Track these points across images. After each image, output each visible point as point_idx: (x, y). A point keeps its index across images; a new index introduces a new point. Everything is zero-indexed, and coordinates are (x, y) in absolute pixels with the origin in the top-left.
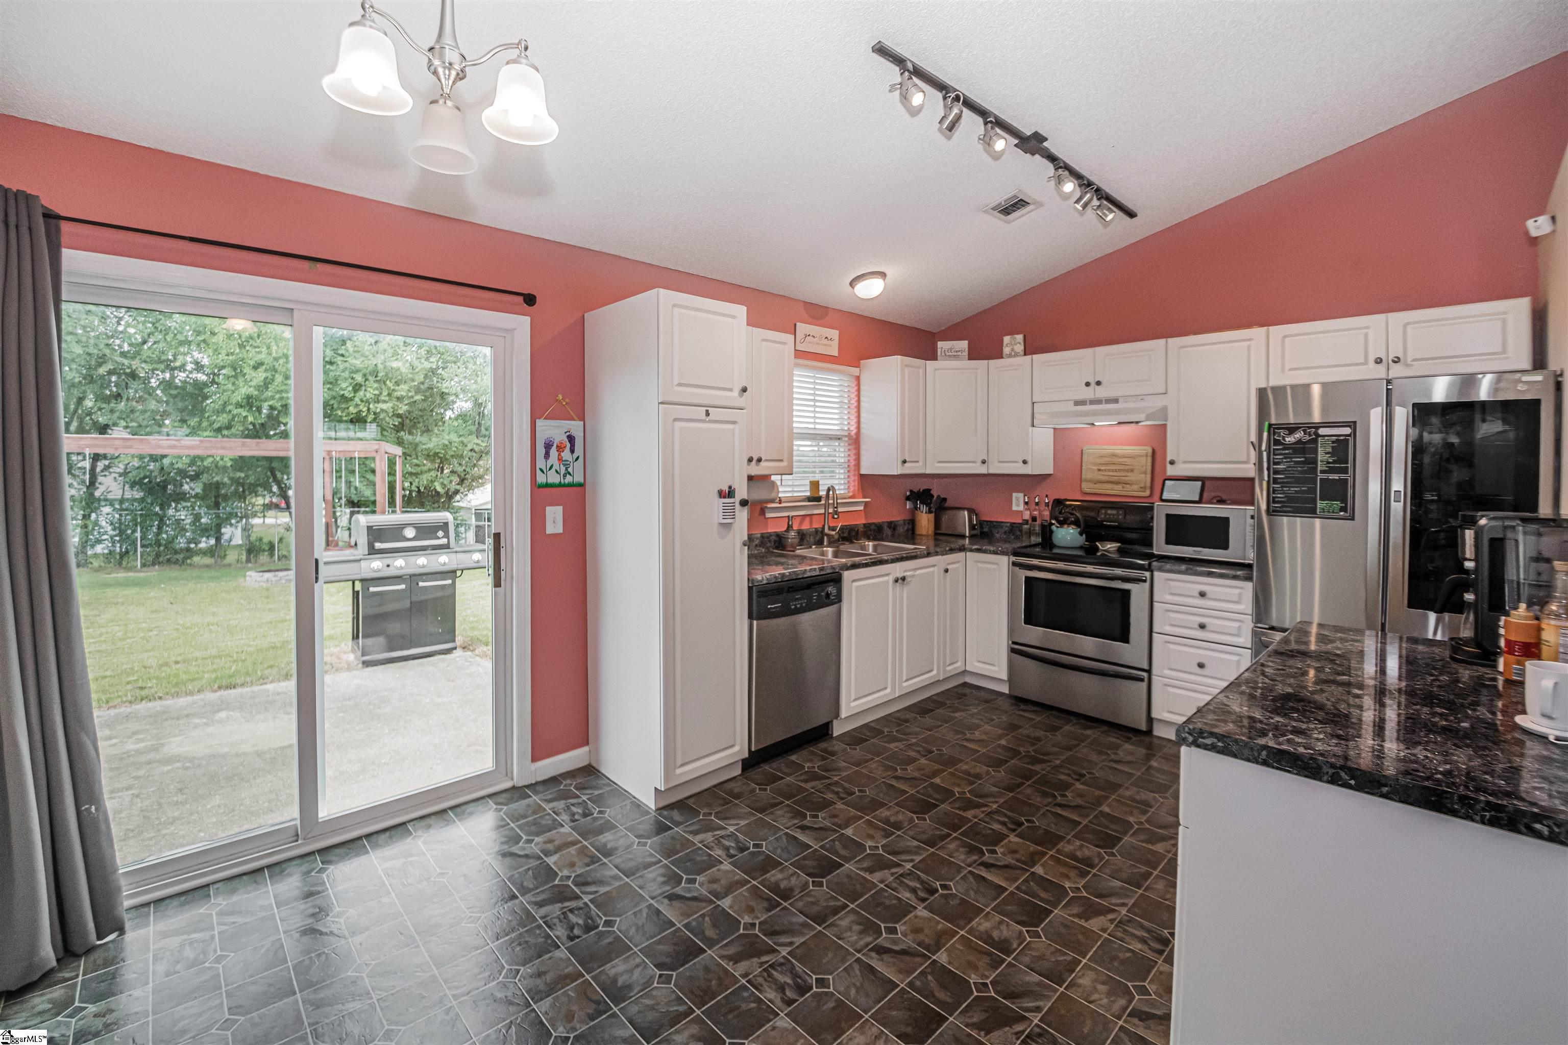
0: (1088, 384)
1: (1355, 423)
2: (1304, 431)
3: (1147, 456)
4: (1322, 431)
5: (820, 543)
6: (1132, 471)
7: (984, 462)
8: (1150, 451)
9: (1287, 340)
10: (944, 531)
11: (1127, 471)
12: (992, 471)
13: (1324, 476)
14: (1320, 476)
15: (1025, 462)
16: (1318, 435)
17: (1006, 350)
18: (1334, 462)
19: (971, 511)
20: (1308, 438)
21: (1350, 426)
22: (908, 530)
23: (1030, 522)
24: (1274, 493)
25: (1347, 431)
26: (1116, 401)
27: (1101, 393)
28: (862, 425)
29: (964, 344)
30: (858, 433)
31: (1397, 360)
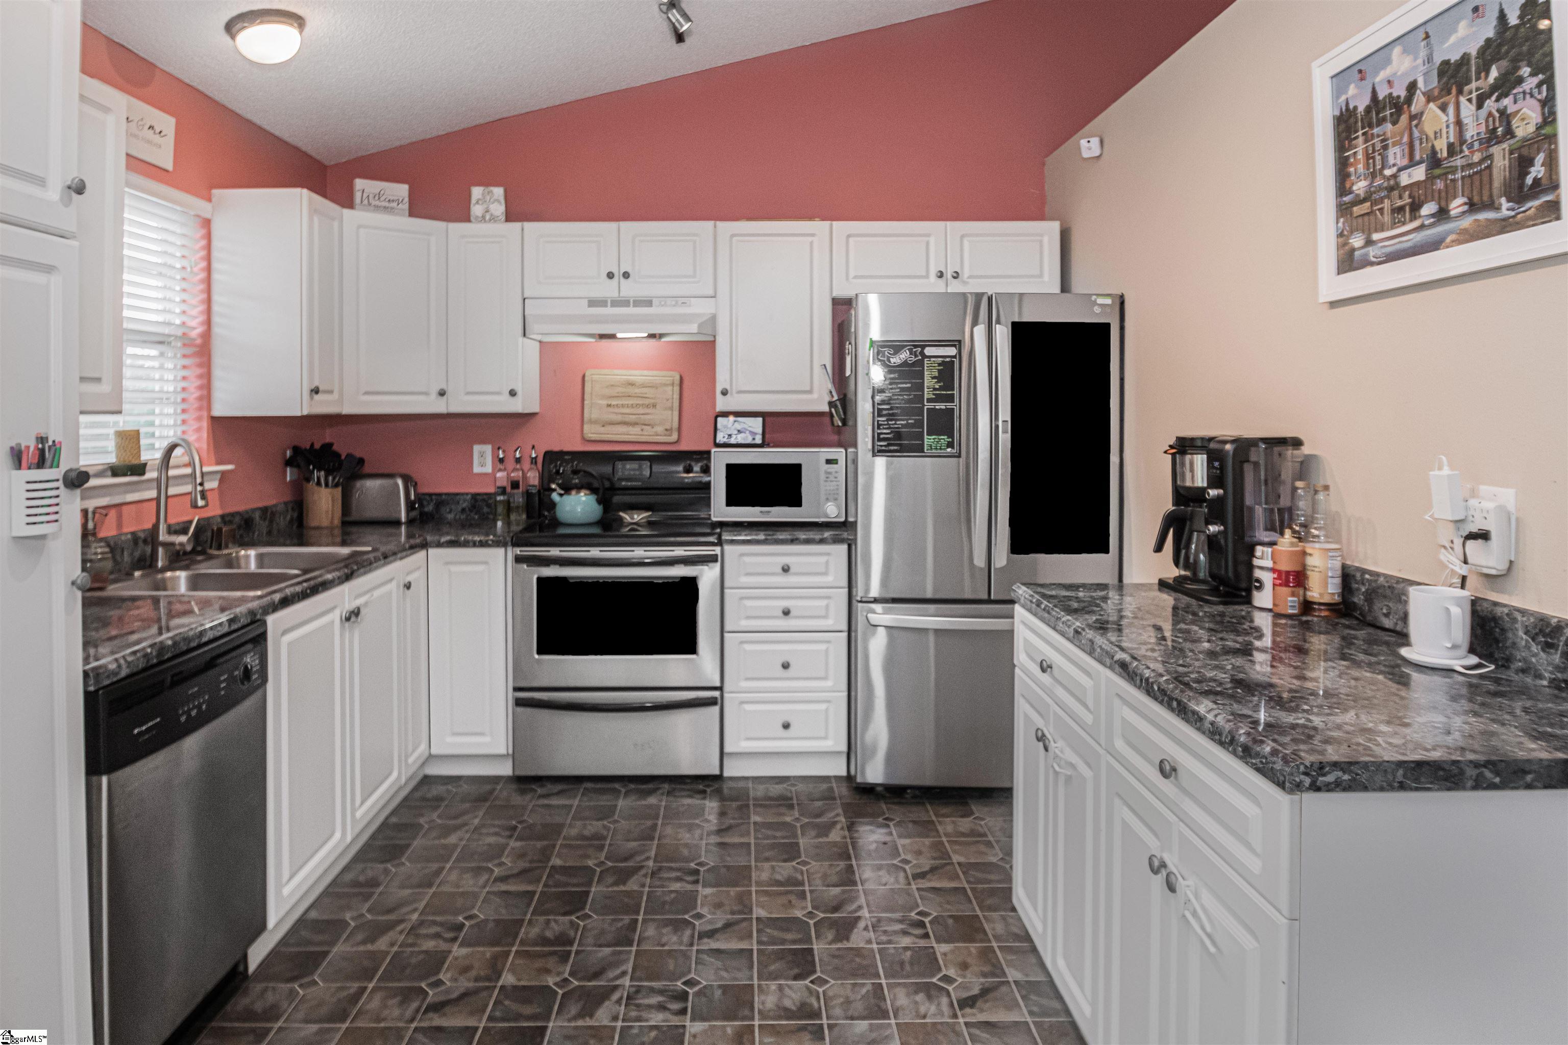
0: (610, 275)
1: (960, 341)
2: (910, 350)
3: (673, 384)
4: (929, 351)
5: (147, 563)
6: (654, 406)
7: (442, 393)
8: (677, 378)
9: (851, 240)
10: (355, 516)
11: (648, 406)
12: (455, 408)
13: (931, 405)
14: (928, 406)
15: (513, 393)
16: (924, 356)
17: (477, 210)
18: (940, 389)
19: (407, 479)
20: (914, 359)
21: (954, 346)
22: (291, 521)
23: (509, 489)
24: (879, 428)
25: (952, 351)
26: (649, 303)
27: (629, 289)
28: (216, 319)
29: (402, 190)
30: (207, 335)
31: (956, 276)
